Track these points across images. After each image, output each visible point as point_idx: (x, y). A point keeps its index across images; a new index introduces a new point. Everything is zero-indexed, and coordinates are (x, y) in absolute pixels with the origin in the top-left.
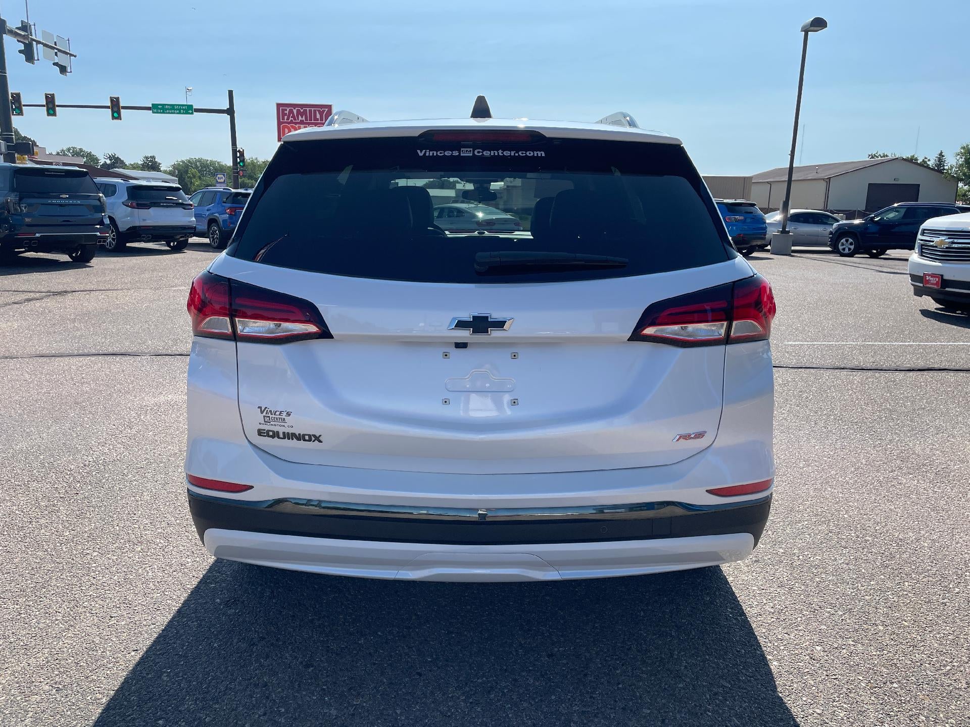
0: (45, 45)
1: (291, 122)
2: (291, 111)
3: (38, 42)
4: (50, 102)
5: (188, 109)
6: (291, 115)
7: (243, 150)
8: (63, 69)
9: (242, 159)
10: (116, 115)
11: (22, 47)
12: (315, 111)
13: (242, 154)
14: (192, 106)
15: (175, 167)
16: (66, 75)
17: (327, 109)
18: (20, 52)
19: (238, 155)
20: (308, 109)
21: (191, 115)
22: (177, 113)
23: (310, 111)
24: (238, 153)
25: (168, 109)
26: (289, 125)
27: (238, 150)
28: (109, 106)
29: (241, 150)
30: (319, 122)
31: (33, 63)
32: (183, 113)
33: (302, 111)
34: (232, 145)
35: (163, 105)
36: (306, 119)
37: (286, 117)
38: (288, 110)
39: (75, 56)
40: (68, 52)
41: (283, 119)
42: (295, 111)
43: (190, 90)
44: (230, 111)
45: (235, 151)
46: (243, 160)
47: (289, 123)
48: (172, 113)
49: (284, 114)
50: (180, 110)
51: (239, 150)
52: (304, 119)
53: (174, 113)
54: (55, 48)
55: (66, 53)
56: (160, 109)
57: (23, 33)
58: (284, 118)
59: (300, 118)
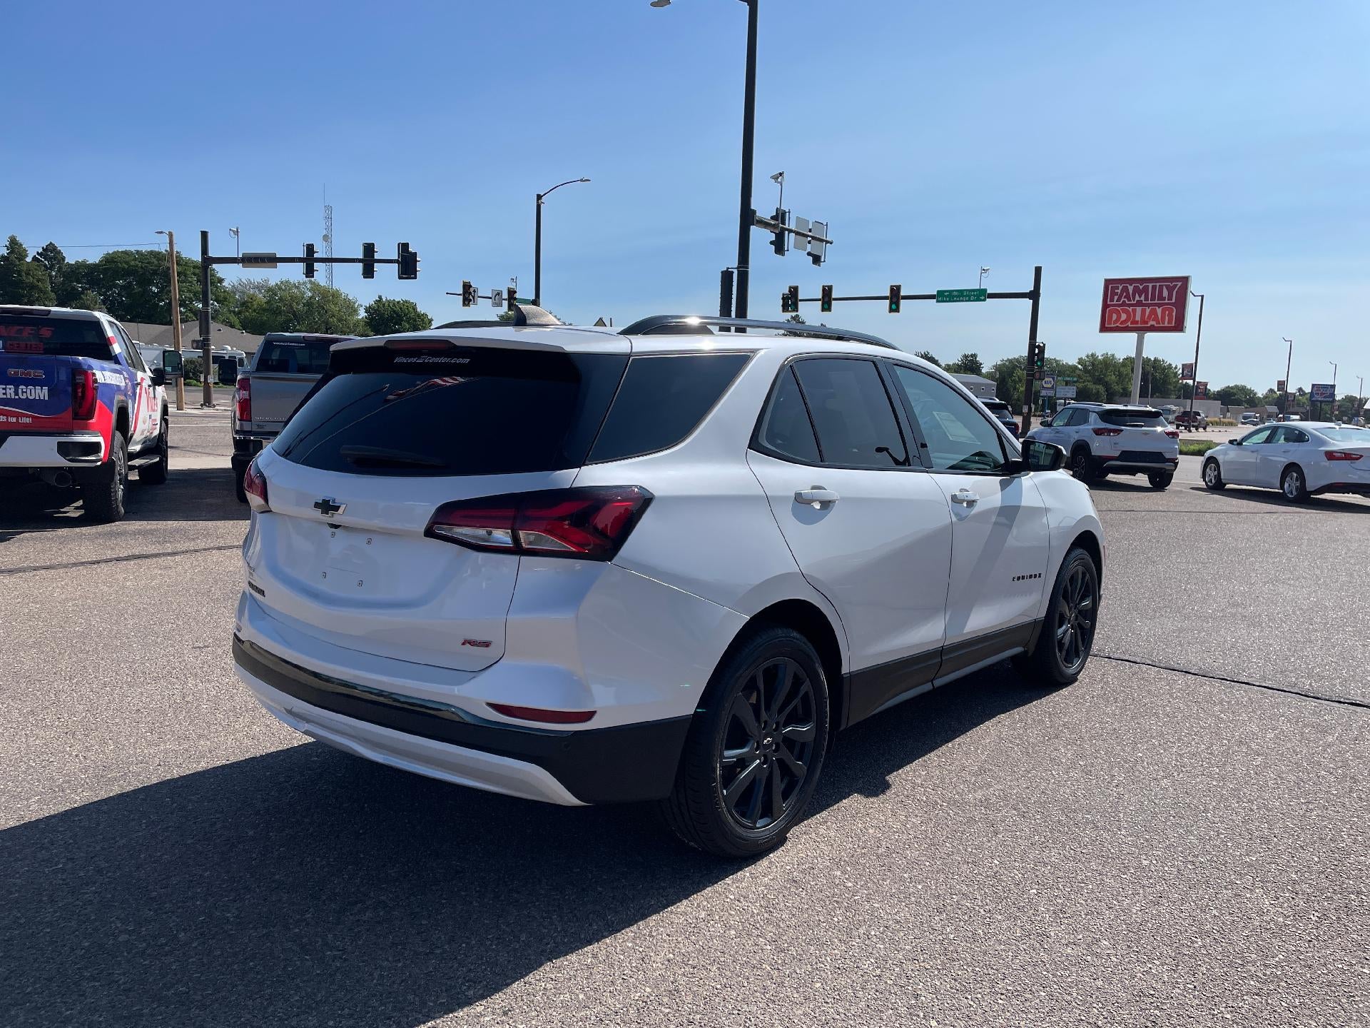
0: (797, 233)
1: (1124, 304)
2: (1126, 289)
3: (790, 231)
4: (827, 295)
5: (980, 295)
6: (1125, 294)
7: (1044, 345)
8: (817, 260)
9: (1040, 357)
10: (894, 307)
11: (773, 237)
12: (1161, 287)
13: (1042, 349)
14: (986, 290)
15: (997, 368)
16: (819, 265)
17: (1180, 284)
18: (772, 243)
19: (1037, 351)
20: (1150, 285)
21: (983, 302)
22: (966, 301)
23: (1154, 288)
24: (1037, 350)
25: (956, 296)
26: (1119, 309)
27: (1037, 344)
28: (888, 297)
29: (1042, 345)
30: (1166, 301)
31: (783, 255)
32: (974, 301)
33: (1141, 287)
34: (1030, 339)
35: (951, 292)
36: (1146, 299)
37: (1116, 298)
38: (1121, 288)
39: (831, 243)
40: (825, 238)
41: (1112, 300)
42: (1131, 288)
43: (987, 270)
44: (1034, 295)
45: (1033, 345)
46: (1042, 359)
47: (1119, 306)
48: (959, 301)
49: (1114, 294)
50: (969, 296)
51: (1039, 345)
52: (1143, 298)
53: (963, 301)
54: (808, 236)
55: (822, 240)
56: (946, 296)
57: (773, 222)
58: (1114, 298)
59: (1137, 298)
